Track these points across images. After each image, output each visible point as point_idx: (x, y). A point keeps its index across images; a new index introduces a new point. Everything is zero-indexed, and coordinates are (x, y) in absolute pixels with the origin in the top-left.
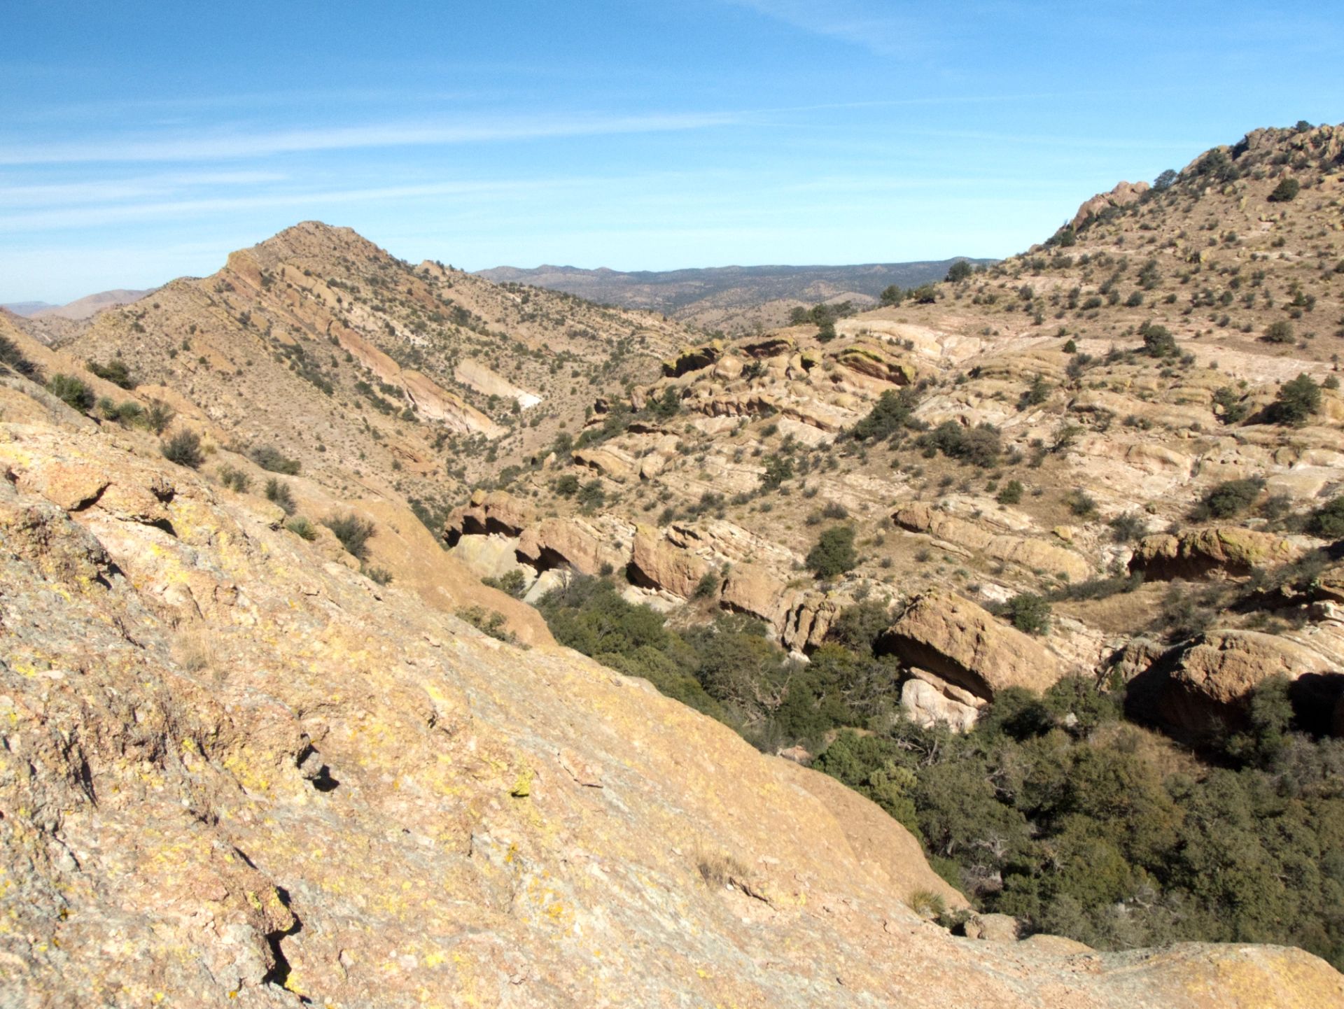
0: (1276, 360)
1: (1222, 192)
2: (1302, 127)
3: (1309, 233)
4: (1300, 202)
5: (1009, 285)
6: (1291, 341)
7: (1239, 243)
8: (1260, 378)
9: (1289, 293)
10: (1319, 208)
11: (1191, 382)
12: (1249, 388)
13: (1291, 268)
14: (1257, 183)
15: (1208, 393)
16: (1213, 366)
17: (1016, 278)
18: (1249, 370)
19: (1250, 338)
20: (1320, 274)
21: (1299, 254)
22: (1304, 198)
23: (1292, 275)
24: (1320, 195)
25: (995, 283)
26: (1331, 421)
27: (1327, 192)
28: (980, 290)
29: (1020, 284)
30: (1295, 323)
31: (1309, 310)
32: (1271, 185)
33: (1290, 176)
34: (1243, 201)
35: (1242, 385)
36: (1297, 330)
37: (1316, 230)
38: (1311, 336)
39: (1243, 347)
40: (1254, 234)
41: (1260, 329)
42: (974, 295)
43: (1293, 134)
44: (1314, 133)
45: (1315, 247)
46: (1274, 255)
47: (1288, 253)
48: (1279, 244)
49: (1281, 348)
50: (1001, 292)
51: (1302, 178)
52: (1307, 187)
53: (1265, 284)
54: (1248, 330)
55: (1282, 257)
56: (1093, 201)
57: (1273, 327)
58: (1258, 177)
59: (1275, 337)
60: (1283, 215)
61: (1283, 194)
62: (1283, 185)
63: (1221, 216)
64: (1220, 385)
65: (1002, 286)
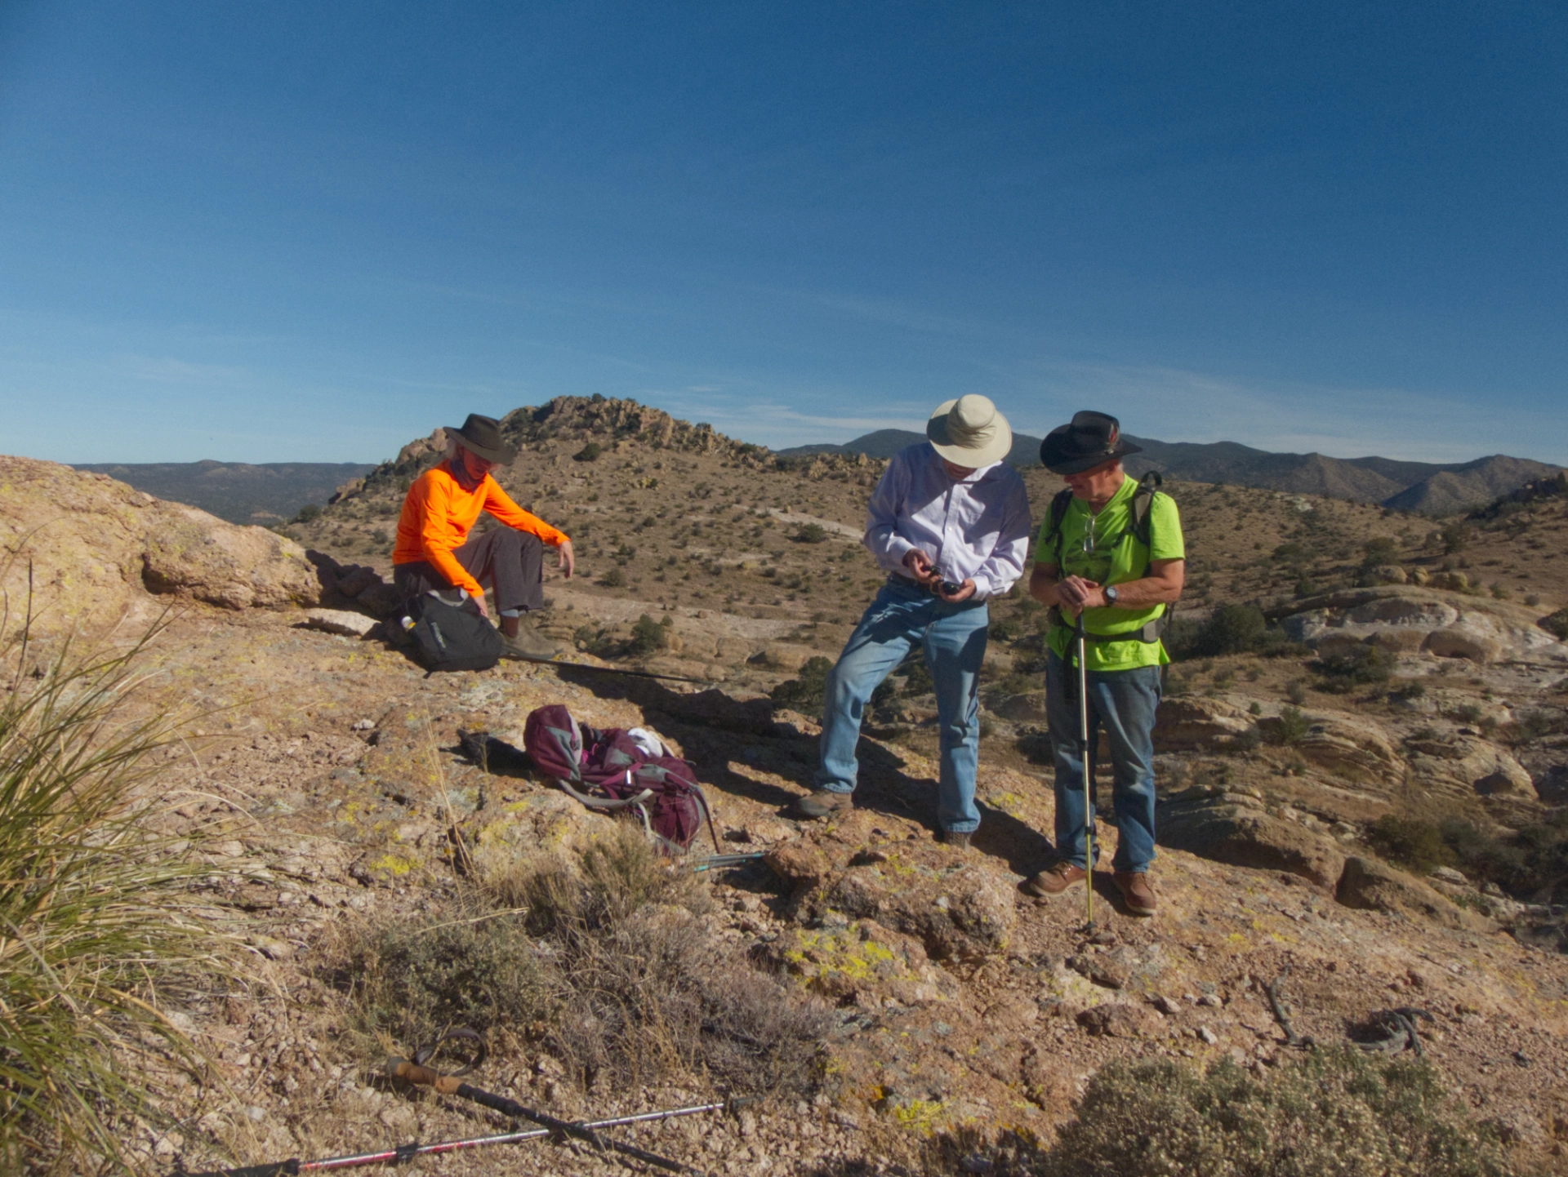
0: (618, 601)
1: (537, 449)
2: (597, 398)
3: (615, 490)
4: (603, 462)
5: (362, 528)
6: (624, 585)
7: (561, 497)
8: (608, 617)
9: (613, 544)
10: (618, 468)
11: (556, 622)
12: (602, 626)
13: (608, 521)
14: (565, 444)
15: (571, 632)
16: (570, 608)
17: (368, 522)
18: (598, 611)
19: (588, 582)
20: (632, 526)
21: (611, 508)
22: (605, 459)
23: (613, 527)
24: (615, 456)
25: (348, 526)
26: (673, 652)
27: (622, 455)
28: (334, 533)
29: (372, 528)
30: (622, 569)
31: (632, 558)
32: (578, 446)
33: (592, 440)
34: (558, 459)
35: (596, 623)
36: (628, 573)
37: (620, 488)
38: (639, 581)
39: (587, 590)
40: (570, 489)
41: (599, 574)
42: (331, 539)
43: (590, 403)
44: (607, 404)
45: (621, 503)
46: (592, 508)
47: (603, 507)
48: (594, 499)
49: (617, 590)
50: (355, 535)
51: (602, 441)
52: (605, 450)
53: (592, 535)
54: (587, 575)
55: (598, 510)
56: (413, 445)
57: (610, 574)
58: (565, 438)
59: (610, 583)
60: (591, 473)
61: (587, 455)
62: (588, 448)
63: (541, 471)
64: (581, 625)
65: (355, 529)
